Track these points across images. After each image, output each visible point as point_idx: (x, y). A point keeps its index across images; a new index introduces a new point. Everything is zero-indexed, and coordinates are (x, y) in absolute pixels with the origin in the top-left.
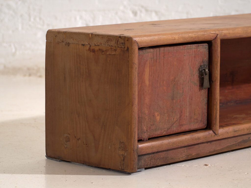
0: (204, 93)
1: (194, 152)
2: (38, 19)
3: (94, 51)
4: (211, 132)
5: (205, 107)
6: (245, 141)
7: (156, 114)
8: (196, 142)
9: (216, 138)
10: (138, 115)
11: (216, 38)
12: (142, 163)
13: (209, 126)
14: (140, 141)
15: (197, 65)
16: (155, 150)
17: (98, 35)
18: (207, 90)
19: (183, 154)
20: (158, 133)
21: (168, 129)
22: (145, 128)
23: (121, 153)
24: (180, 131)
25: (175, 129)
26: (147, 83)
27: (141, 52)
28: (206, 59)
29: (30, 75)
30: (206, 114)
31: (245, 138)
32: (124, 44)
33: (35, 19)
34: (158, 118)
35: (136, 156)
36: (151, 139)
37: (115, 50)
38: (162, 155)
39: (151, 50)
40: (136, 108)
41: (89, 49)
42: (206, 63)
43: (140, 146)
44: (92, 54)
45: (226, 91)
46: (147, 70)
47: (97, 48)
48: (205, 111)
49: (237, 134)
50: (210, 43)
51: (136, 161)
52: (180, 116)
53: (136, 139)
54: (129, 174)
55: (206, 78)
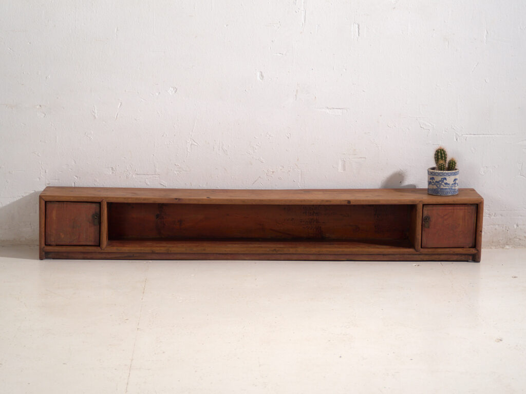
4: (99, 248)
7: (61, 234)
9: (103, 251)
20: (62, 243)
21: (70, 242)
22: (53, 240)
24: (79, 244)
25: (75, 243)
26: (55, 218)
34: (63, 236)
36: (57, 245)
39: (58, 203)
46: (54, 212)
52: (79, 237)
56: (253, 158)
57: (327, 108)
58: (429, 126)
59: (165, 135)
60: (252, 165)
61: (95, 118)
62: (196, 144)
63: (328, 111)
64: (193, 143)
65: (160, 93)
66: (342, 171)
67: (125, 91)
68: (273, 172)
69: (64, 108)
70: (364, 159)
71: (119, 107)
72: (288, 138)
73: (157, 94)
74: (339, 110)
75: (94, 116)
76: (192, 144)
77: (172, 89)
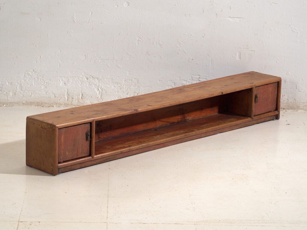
0: (88, 142)
1: (83, 166)
2: (42, 80)
3: (43, 128)
4: (91, 157)
5: (89, 148)
6: (107, 159)
7: (67, 152)
8: (84, 162)
9: (93, 159)
10: (58, 153)
11: (93, 121)
12: (60, 171)
13: (90, 155)
14: (59, 163)
15: (85, 132)
16: (65, 166)
17: (44, 122)
18: (89, 141)
19: (79, 166)
20: (67, 159)
21: (72, 157)
22: (62, 158)
23: (52, 167)
24: (77, 157)
25: (75, 157)
26: (63, 141)
27: (60, 130)
28: (89, 129)
29: (38, 106)
30: (89, 150)
31: (107, 158)
32: (53, 127)
33: (40, 80)
34: (67, 154)
35: (57, 169)
36: (64, 162)
37: (50, 129)
38: (69, 167)
39: (65, 128)
40: (57, 152)
41: (41, 127)
42: (89, 131)
43: (59, 165)
44: (42, 129)
45: (108, 133)
46: (63, 136)
47: (44, 127)
48: (89, 149)
49: (103, 157)
50: (91, 123)
51: (57, 170)
52: (77, 152)
53: (57, 162)
54: (55, 175)
55: (89, 137)
56: (179, 50)
57: (230, 17)
58: (298, 30)
59: (121, 34)
60: (178, 54)
61: (74, 22)
62: (141, 40)
63: (230, 19)
64: (140, 39)
65: (118, 6)
66: (239, 60)
67: (95, 4)
68: (193, 59)
69: (53, 15)
70: (254, 51)
71: (90, 15)
72: (203, 37)
73: (116, 6)
74: (237, 19)
75: (74, 21)
76: (138, 40)
77: (126, 4)
